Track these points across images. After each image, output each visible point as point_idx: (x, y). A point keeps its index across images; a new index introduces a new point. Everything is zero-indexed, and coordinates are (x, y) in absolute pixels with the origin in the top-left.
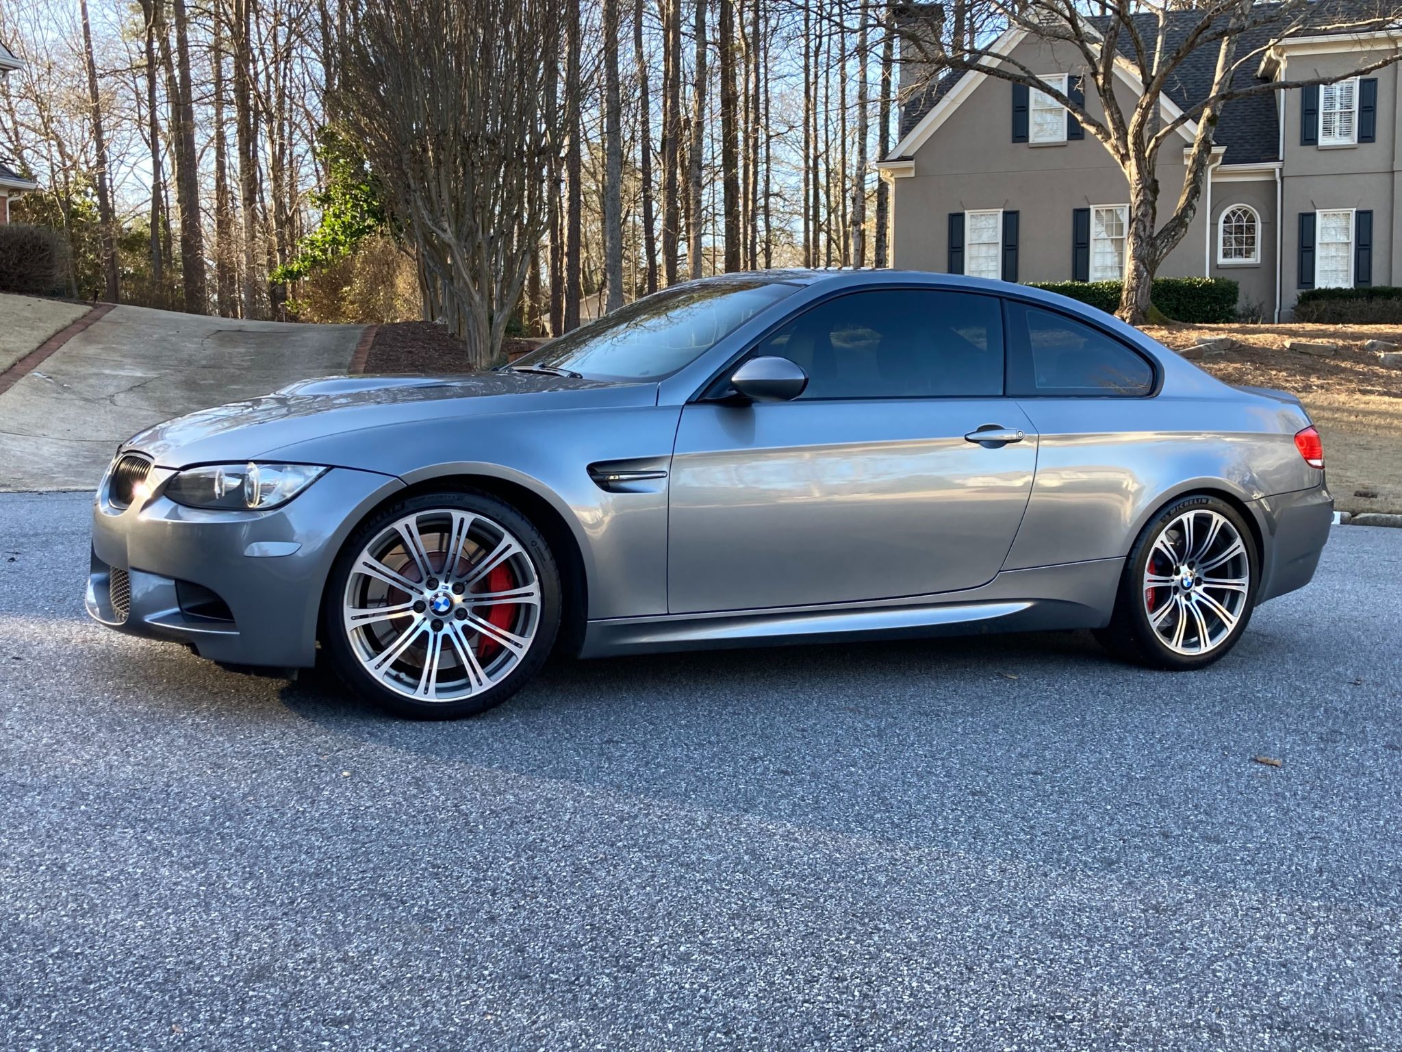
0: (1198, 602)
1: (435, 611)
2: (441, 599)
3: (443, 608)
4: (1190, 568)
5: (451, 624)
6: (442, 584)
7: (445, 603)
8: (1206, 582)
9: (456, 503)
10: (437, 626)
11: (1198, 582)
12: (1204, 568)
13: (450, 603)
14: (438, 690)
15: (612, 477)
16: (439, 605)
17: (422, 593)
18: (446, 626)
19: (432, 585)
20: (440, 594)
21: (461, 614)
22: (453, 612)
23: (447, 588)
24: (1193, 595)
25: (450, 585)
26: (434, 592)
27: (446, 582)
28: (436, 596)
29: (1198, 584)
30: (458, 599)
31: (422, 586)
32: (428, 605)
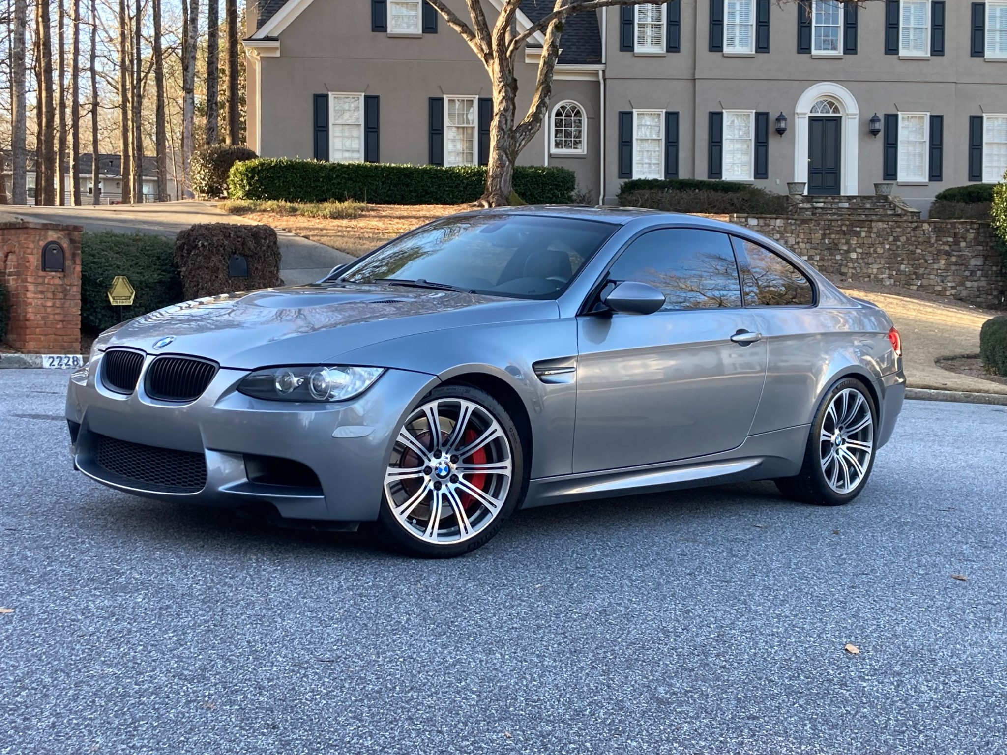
0: (844, 457)
1: (438, 475)
2: (443, 466)
3: (443, 473)
4: (840, 431)
5: (447, 485)
6: (444, 454)
7: (445, 469)
8: (848, 443)
9: (465, 395)
10: (438, 486)
11: (844, 442)
12: (848, 432)
13: (449, 470)
14: (439, 535)
15: (546, 373)
16: (441, 470)
17: (430, 460)
18: (444, 487)
19: (438, 456)
20: (443, 462)
21: (454, 479)
22: (448, 478)
23: (447, 458)
24: (840, 451)
25: (449, 456)
26: (438, 460)
27: (447, 453)
28: (440, 463)
29: (843, 444)
30: (454, 466)
31: (431, 455)
32: (433, 470)
